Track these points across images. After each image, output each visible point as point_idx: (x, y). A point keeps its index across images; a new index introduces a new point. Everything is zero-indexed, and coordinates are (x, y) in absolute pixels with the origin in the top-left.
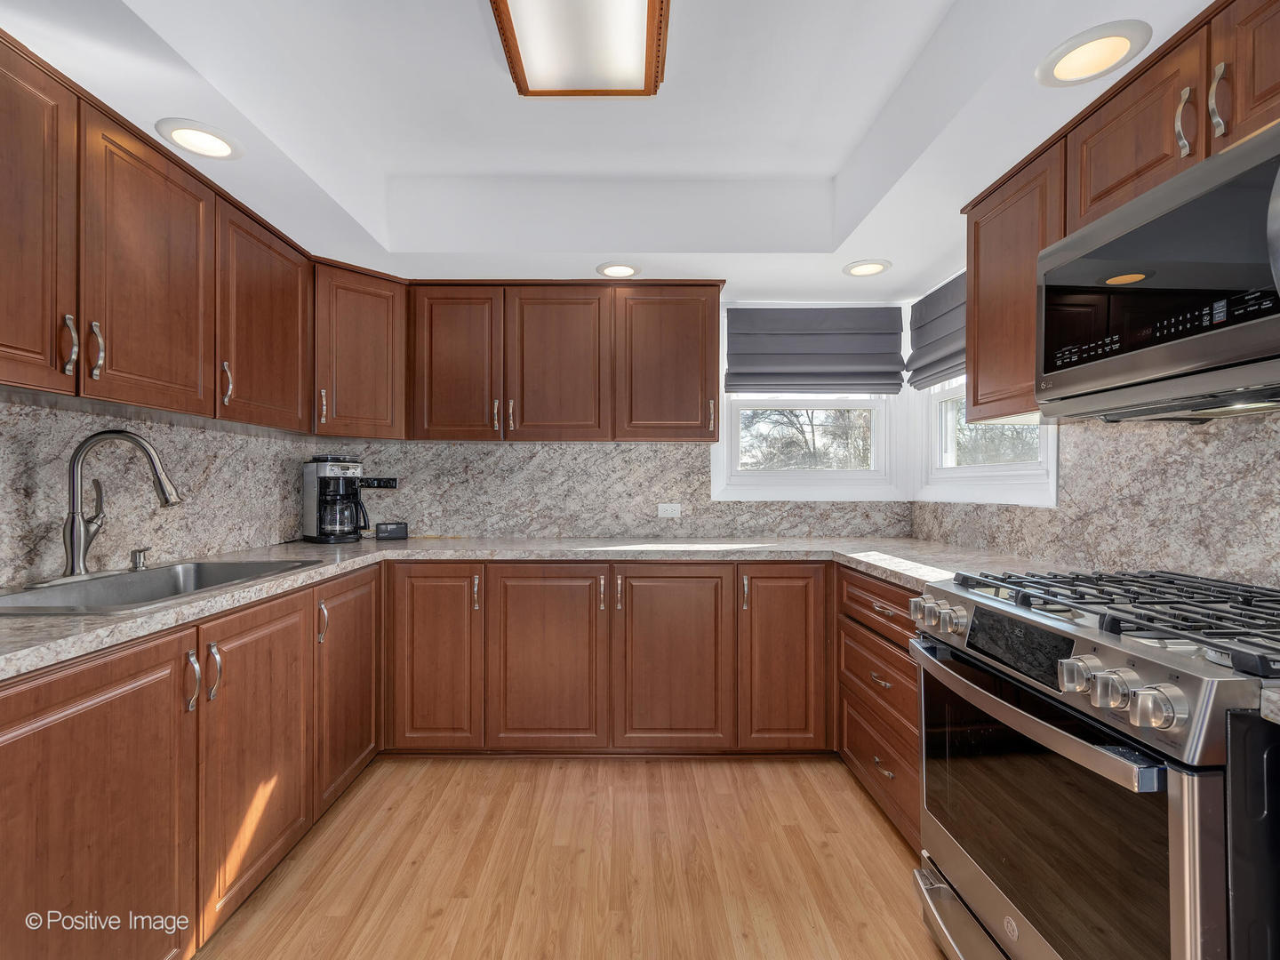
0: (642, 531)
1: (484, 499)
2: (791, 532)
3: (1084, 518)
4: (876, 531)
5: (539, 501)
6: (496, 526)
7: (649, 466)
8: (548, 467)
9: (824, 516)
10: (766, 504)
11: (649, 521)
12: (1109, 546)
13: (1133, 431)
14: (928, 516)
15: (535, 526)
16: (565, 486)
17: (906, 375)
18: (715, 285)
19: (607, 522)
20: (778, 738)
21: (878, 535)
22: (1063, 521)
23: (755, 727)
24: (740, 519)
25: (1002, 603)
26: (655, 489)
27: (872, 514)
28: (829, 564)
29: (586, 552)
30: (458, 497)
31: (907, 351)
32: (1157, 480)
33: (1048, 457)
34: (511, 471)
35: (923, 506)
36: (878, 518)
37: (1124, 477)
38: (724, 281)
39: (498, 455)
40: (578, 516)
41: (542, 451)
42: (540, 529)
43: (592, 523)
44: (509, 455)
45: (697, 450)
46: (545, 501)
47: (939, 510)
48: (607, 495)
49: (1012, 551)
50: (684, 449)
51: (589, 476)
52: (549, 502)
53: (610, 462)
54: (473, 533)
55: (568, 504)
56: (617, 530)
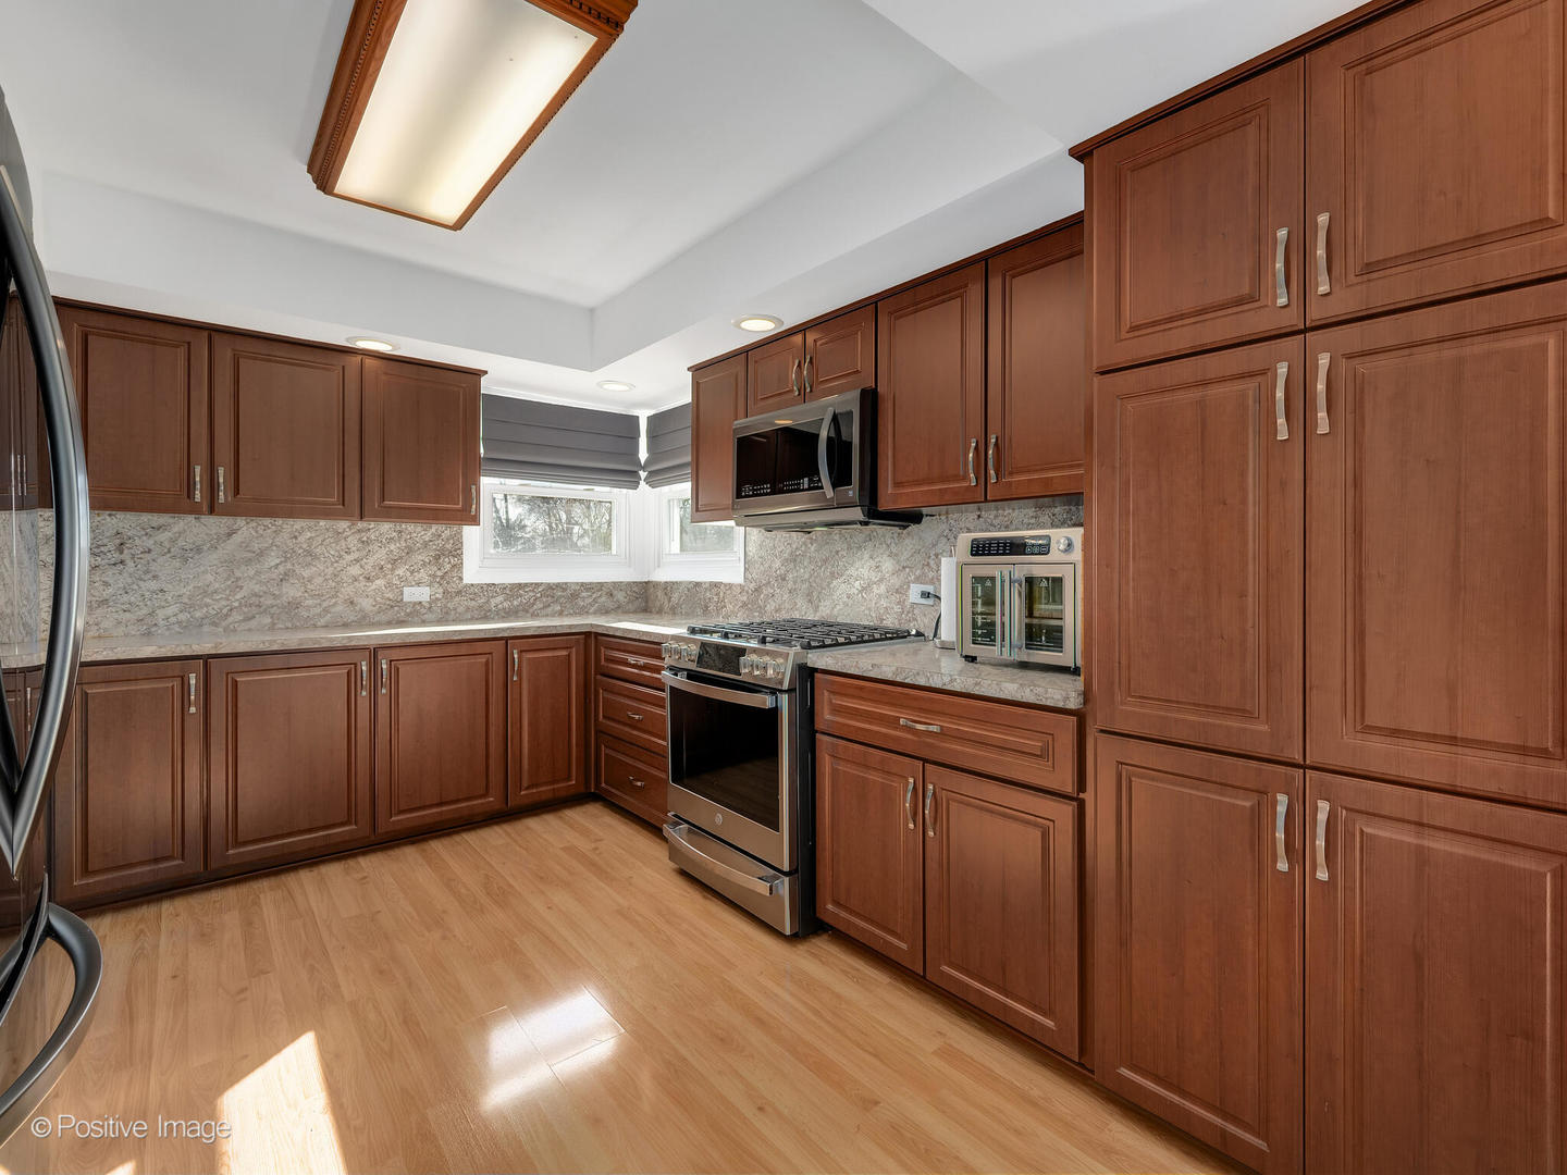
0: (383, 618)
1: (153, 585)
2: (544, 612)
3: (758, 590)
4: (619, 607)
5: (241, 588)
6: (173, 619)
7: (392, 547)
8: (256, 547)
9: (575, 596)
10: (520, 586)
11: (392, 607)
12: (770, 607)
13: (780, 535)
14: (660, 594)
15: (236, 617)
16: (281, 569)
17: (643, 474)
18: (477, 374)
19: (339, 608)
20: (545, 791)
21: (620, 611)
22: (747, 592)
23: (525, 784)
24: (493, 602)
25: (716, 639)
26: (400, 572)
27: (615, 592)
28: (587, 635)
29: (343, 638)
30: (106, 584)
31: (643, 455)
32: (792, 565)
33: (739, 547)
34: (199, 550)
35: (656, 585)
36: (620, 596)
37: (777, 564)
38: (486, 372)
39: (176, 529)
40: (299, 603)
41: (246, 528)
42: (244, 620)
43: (318, 610)
44: (195, 530)
45: (448, 532)
46: (250, 586)
47: (669, 587)
48: (339, 579)
49: (718, 616)
50: (433, 530)
51: (316, 557)
52: (257, 588)
53: (343, 543)
54: (133, 630)
55: (284, 590)
56: (352, 618)
